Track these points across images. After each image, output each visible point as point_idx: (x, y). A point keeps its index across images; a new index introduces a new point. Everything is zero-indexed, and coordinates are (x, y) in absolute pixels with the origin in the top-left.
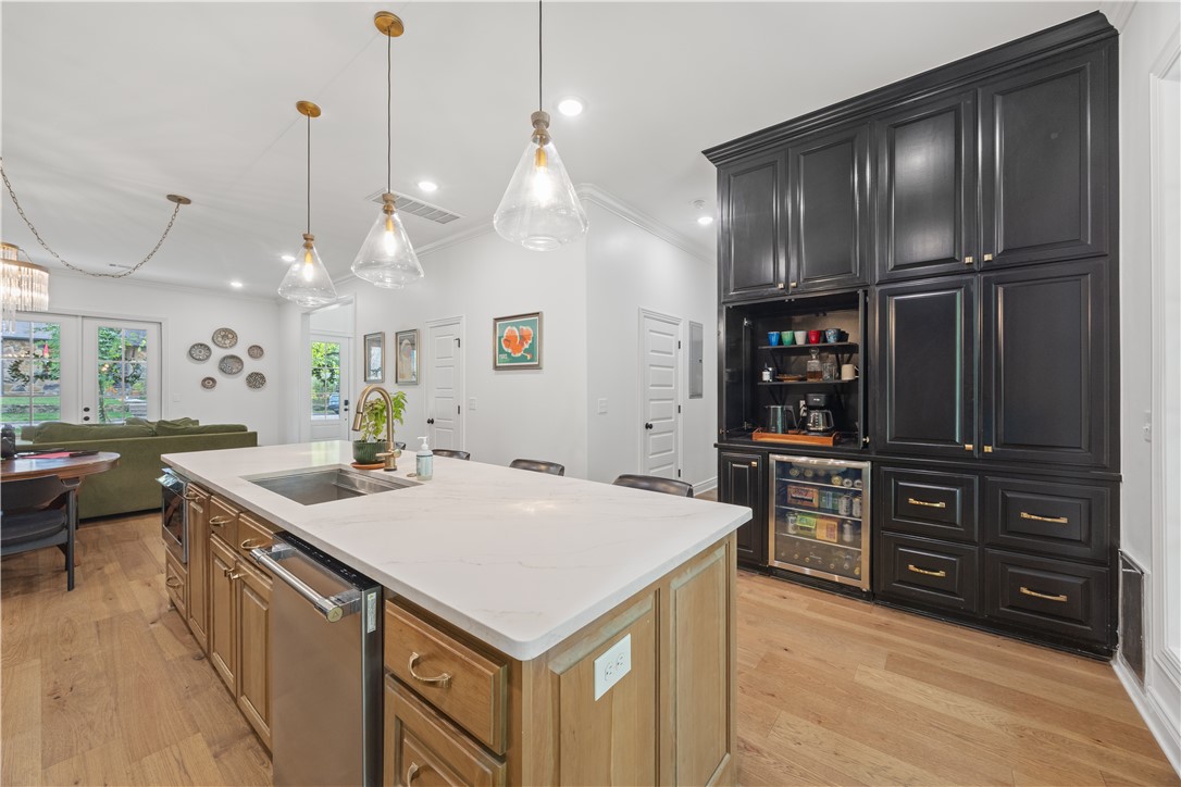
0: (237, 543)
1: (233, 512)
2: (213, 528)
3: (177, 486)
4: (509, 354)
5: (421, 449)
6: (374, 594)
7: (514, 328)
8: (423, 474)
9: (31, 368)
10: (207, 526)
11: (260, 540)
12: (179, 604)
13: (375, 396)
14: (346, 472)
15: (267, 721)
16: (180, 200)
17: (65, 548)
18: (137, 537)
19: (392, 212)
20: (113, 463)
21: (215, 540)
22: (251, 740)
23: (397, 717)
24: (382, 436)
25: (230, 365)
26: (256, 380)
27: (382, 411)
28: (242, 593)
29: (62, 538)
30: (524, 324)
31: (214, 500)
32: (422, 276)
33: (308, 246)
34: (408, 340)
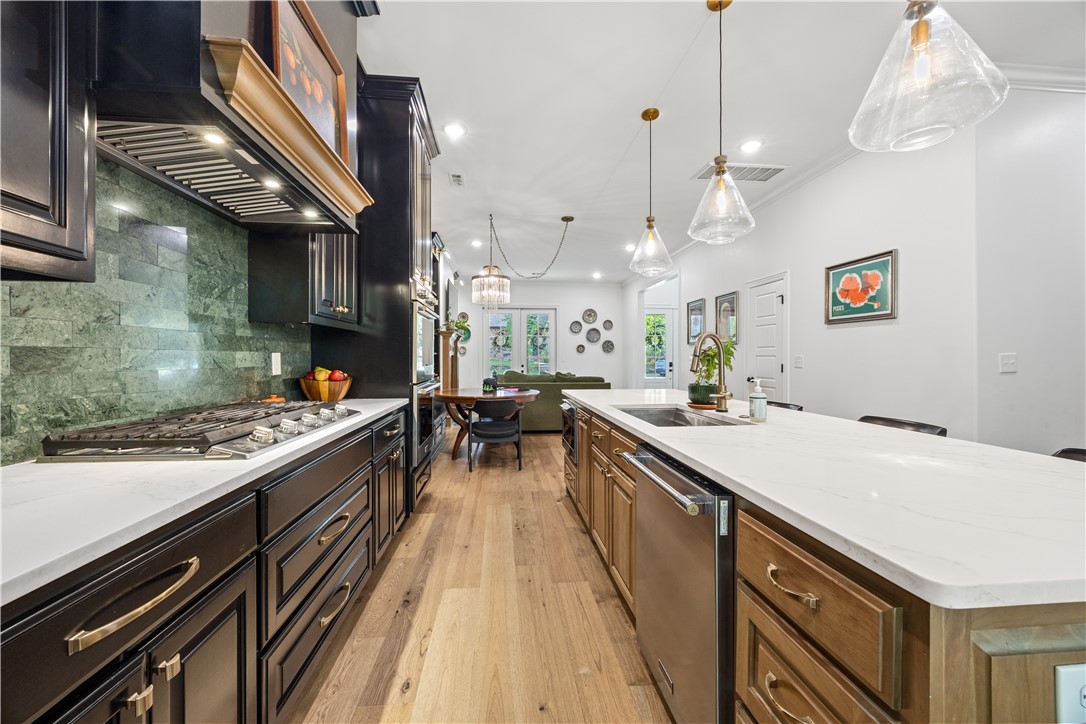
0: (610, 451)
1: (607, 428)
2: (593, 439)
3: (571, 410)
4: (847, 306)
5: (754, 391)
6: (726, 502)
7: (855, 275)
8: (757, 416)
9: (501, 342)
10: (589, 436)
11: (629, 449)
12: (572, 491)
13: (710, 343)
14: (682, 411)
15: (630, 590)
16: (567, 219)
17: (517, 445)
18: (547, 446)
19: (724, 172)
20: (537, 396)
21: (594, 449)
22: (617, 601)
23: (750, 621)
24: (714, 380)
25: (593, 335)
26: (608, 347)
27: (713, 357)
28: (613, 488)
29: (515, 438)
30: (866, 268)
31: (594, 419)
32: (753, 225)
33: (650, 227)
34: (728, 303)
